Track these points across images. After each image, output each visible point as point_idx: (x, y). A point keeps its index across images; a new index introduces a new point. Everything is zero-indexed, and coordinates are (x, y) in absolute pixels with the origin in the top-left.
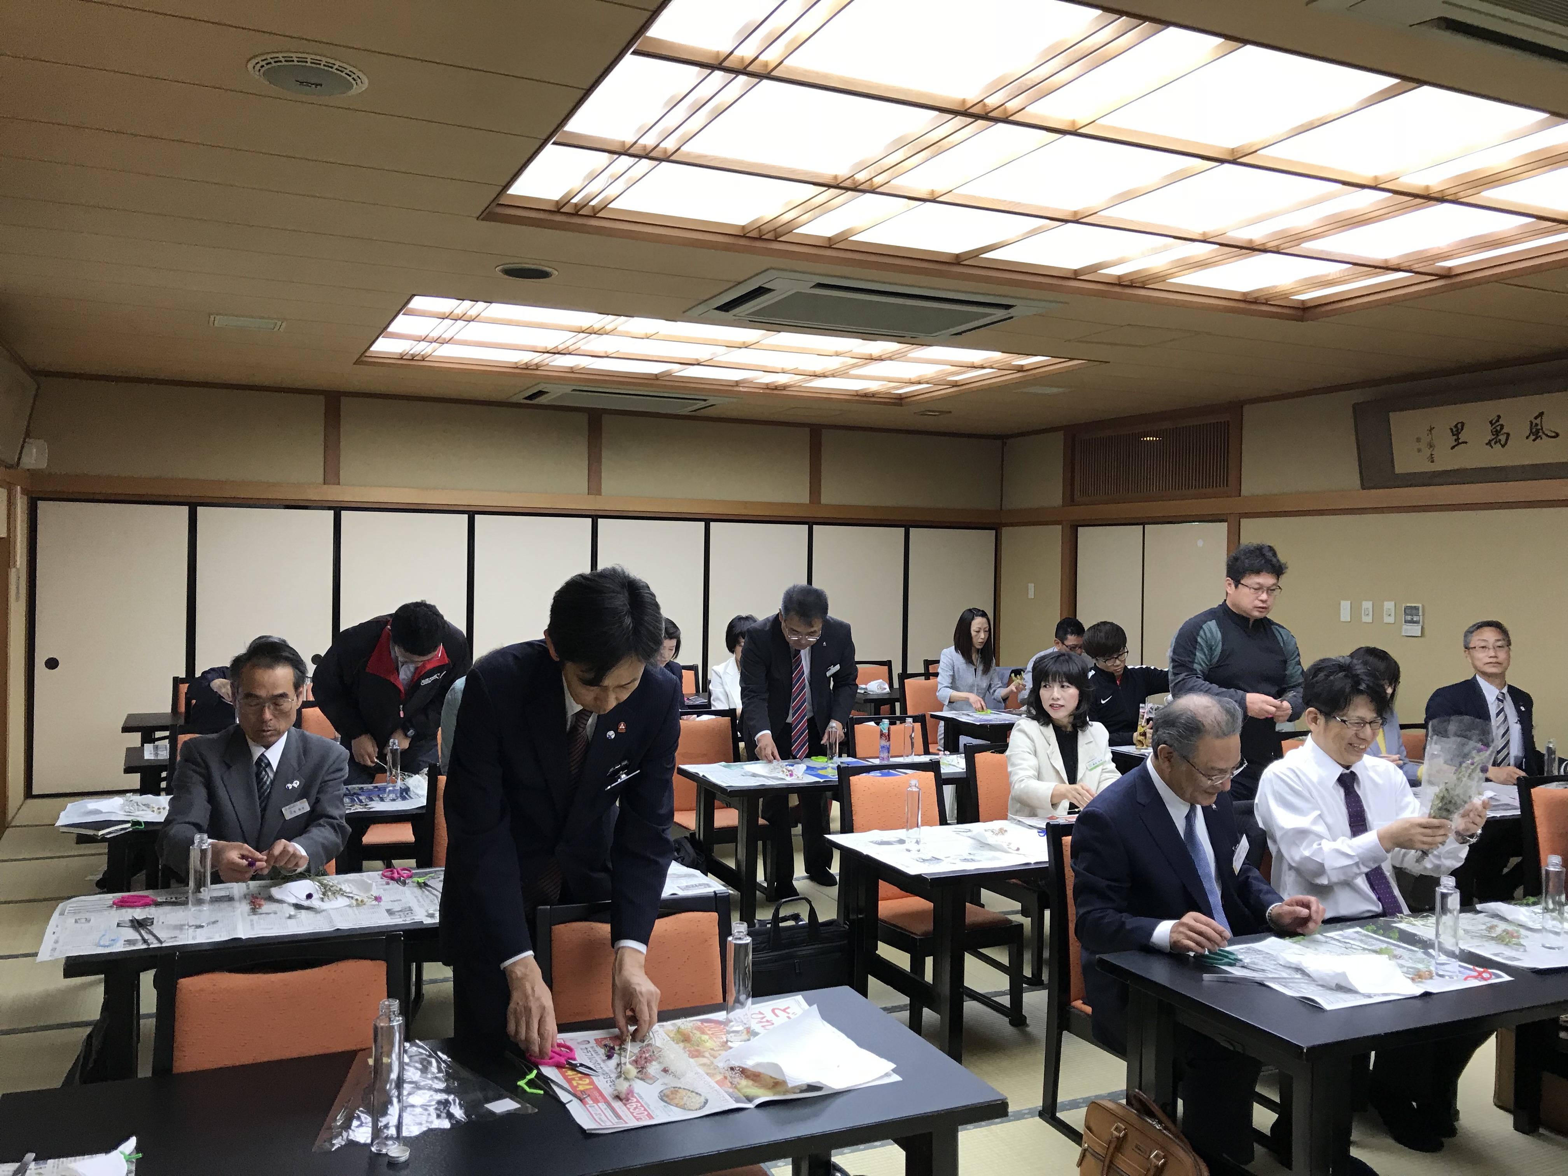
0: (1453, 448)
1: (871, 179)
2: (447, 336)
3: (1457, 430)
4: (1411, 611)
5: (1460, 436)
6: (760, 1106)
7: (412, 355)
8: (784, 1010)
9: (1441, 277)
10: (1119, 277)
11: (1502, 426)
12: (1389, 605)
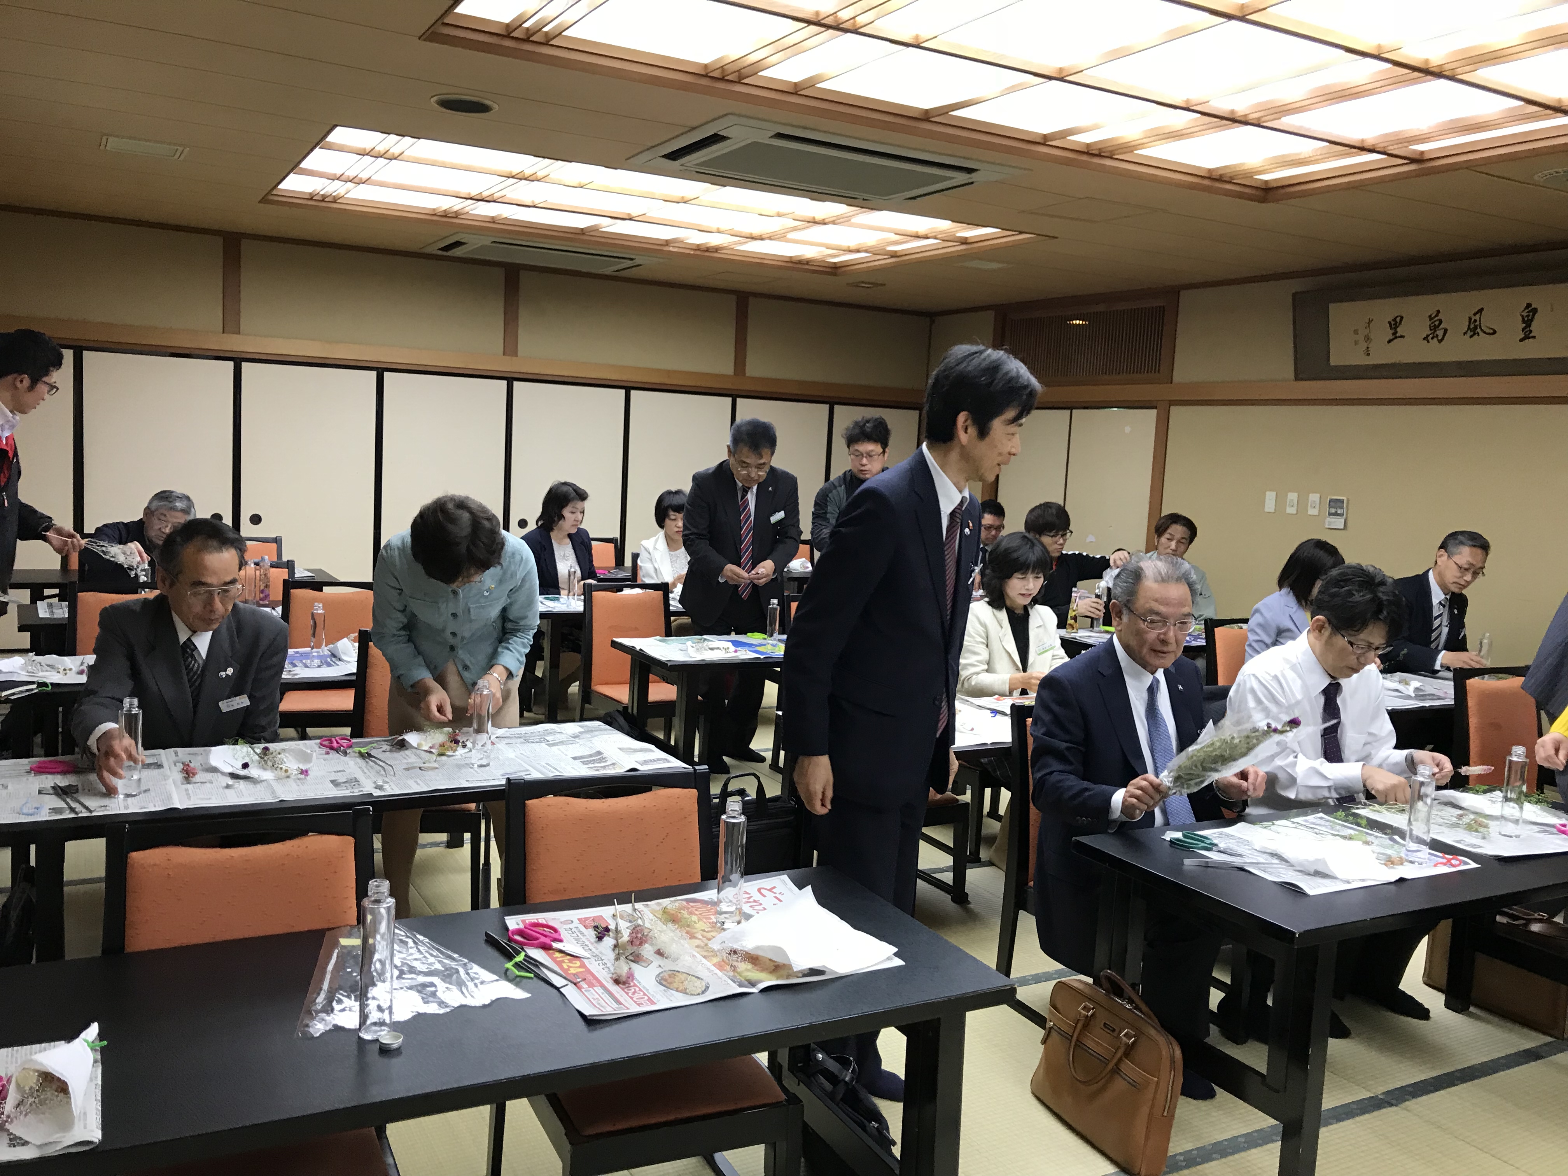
0: (1389, 342)
1: (854, 18)
2: (364, 176)
3: (1394, 325)
4: (1336, 504)
5: (1398, 329)
6: (763, 991)
7: (323, 195)
8: (770, 890)
9: (1413, 161)
10: (1088, 145)
11: (1441, 322)
12: (1314, 497)
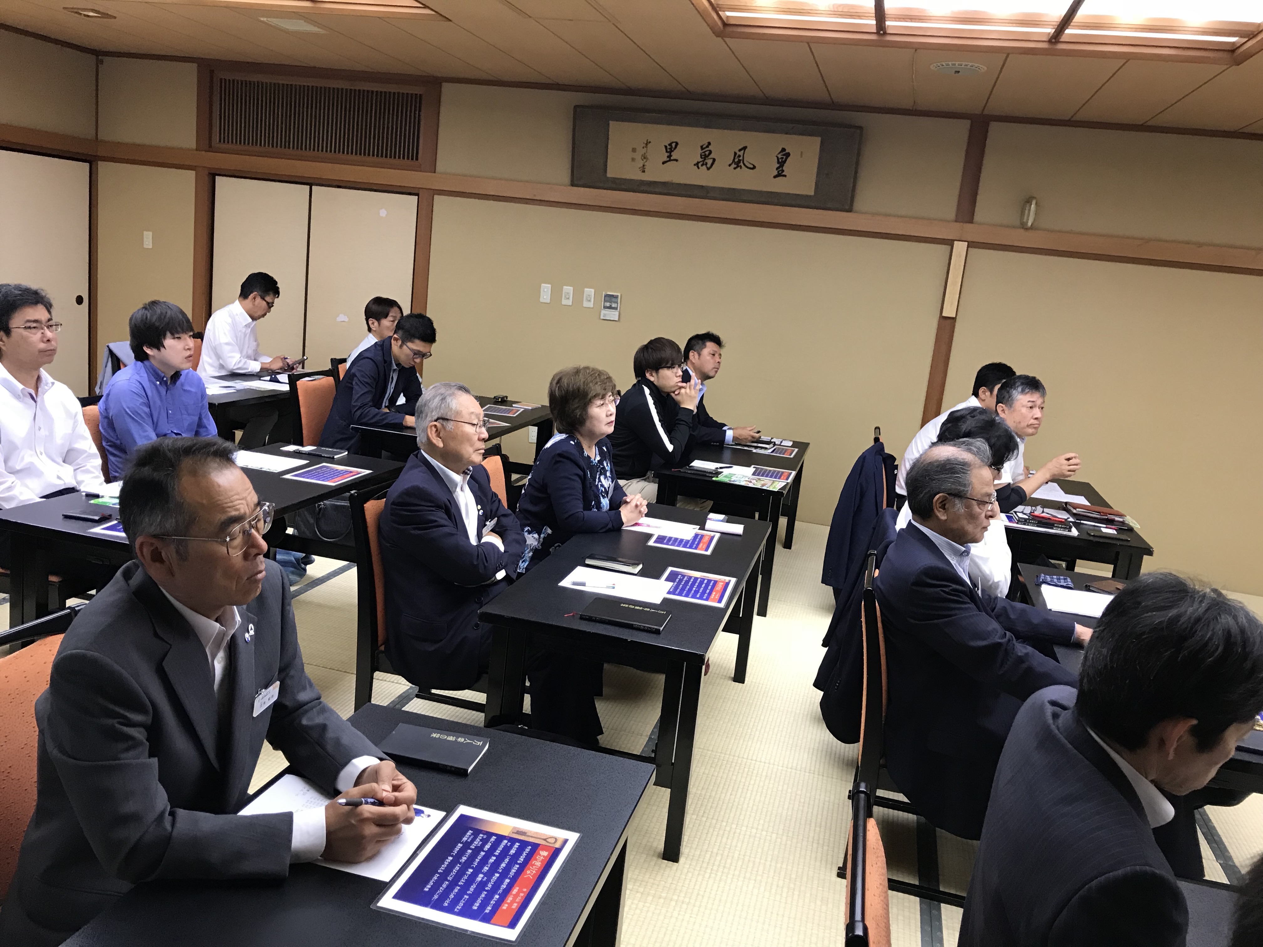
0: (663, 163)
3: (671, 148)
4: (610, 298)
5: (673, 154)
11: (710, 152)
12: (590, 292)
